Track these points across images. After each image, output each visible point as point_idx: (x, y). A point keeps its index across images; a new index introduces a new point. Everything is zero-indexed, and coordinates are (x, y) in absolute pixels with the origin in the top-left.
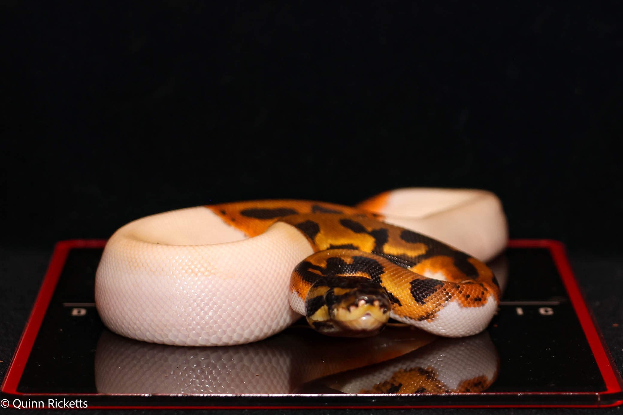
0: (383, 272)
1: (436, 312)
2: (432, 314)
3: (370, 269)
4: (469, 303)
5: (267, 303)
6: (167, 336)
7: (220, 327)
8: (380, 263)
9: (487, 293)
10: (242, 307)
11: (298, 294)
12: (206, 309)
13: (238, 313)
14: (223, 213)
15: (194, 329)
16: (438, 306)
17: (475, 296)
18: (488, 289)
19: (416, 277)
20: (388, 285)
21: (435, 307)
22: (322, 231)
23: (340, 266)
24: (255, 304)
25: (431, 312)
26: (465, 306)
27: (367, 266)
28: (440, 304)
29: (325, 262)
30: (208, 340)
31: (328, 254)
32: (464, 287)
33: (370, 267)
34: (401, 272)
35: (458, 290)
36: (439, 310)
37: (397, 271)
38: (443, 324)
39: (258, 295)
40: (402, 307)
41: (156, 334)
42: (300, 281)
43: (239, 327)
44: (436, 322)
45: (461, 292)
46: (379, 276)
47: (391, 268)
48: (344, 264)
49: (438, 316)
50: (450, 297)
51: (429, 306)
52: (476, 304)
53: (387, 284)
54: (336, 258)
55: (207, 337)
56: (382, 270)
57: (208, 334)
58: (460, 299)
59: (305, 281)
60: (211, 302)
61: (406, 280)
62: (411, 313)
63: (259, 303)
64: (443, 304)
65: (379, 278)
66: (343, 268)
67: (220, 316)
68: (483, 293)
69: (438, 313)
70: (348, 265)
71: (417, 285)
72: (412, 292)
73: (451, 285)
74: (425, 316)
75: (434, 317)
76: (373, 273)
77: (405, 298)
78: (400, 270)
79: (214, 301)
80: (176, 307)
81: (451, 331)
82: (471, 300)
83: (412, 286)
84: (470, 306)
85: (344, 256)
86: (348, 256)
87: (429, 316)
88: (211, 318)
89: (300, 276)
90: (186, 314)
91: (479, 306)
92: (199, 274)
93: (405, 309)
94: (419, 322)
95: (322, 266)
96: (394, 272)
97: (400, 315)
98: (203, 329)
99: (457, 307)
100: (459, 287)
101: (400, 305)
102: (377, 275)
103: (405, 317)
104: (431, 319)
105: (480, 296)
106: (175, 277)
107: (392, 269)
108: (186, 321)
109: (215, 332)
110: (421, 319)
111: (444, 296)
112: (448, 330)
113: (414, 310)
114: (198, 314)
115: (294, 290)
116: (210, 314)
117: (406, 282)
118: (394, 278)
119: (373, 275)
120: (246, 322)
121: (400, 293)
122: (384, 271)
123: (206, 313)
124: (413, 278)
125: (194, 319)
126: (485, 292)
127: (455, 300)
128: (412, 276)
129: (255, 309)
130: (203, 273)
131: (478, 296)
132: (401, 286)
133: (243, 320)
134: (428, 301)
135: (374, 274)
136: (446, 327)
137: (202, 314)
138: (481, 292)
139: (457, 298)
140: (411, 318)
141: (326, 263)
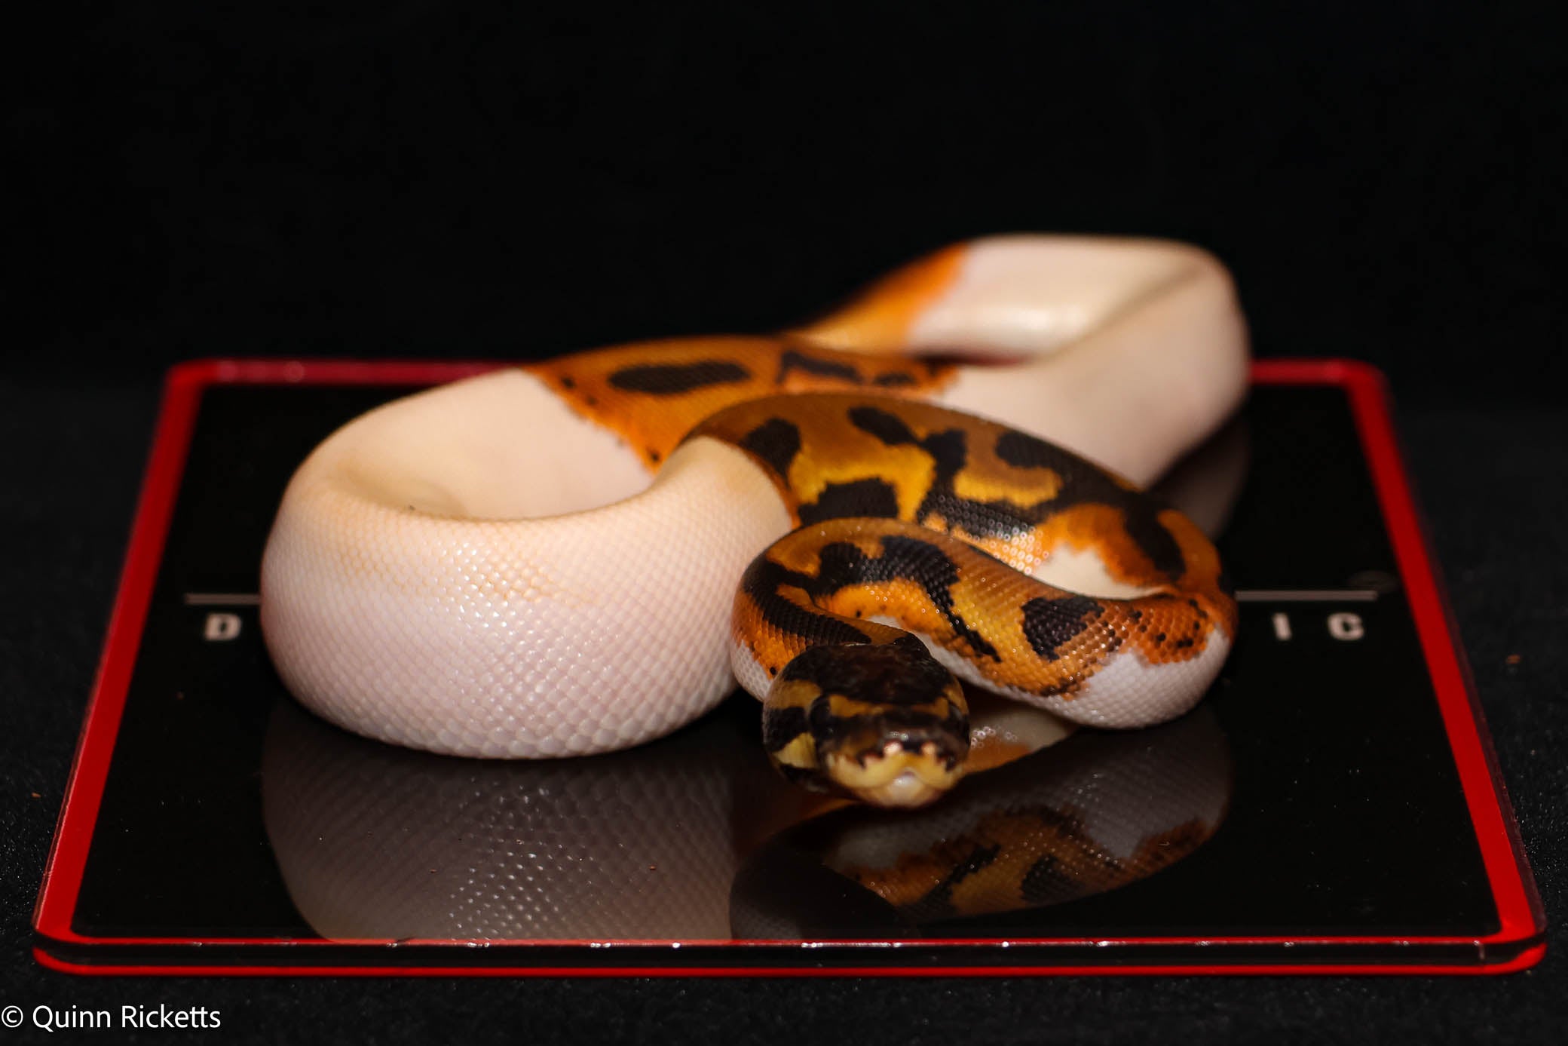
0: (955, 579)
1: (1083, 678)
2: (1074, 682)
3: (923, 570)
4: (1163, 654)
5: (675, 657)
6: (433, 735)
7: (562, 717)
8: (948, 554)
9: (1206, 624)
10: (616, 670)
11: (753, 653)
12: (528, 678)
13: (605, 685)
14: (566, 385)
15: (498, 722)
16: (1090, 665)
17: (1179, 636)
18: (1210, 611)
19: (1036, 591)
20: (969, 611)
21: (1081, 666)
22: (806, 447)
23: (851, 565)
24: (646, 661)
25: (1071, 678)
26: (1155, 662)
27: (918, 563)
28: (1094, 661)
29: (816, 558)
30: (533, 748)
31: (823, 533)
32: (1151, 615)
33: (922, 564)
34: (1000, 578)
35: (1138, 622)
36: (1091, 674)
37: (990, 577)
38: (1101, 704)
39: (654, 639)
40: (1003, 665)
41: (408, 731)
42: (758, 622)
43: (607, 716)
44: (1084, 700)
45: (1143, 629)
46: (947, 588)
47: (974, 567)
48: (862, 557)
49: (1089, 686)
50: (1118, 642)
51: (1067, 663)
52: (1179, 654)
53: (966, 608)
54: (843, 545)
55: (530, 741)
56: (953, 573)
57: (533, 733)
58: (1142, 645)
59: (769, 623)
60: (541, 661)
61: (1012, 599)
62: (1022, 679)
63: (655, 659)
64: (1100, 659)
65: (947, 593)
66: (859, 569)
67: (562, 694)
68: (1197, 626)
69: (1090, 680)
70: (871, 562)
71: (1038, 613)
72: (1025, 631)
73: (1120, 612)
74: (1058, 686)
75: (1079, 689)
76: (931, 580)
77: (1008, 643)
78: (996, 574)
79: (548, 658)
80: (457, 672)
81: (1121, 717)
82: (1169, 646)
83: (1027, 617)
84: (1166, 662)
85: (861, 536)
86: (870, 537)
87: (1068, 687)
88: (540, 697)
89: (756, 609)
90: (480, 690)
91: (1187, 659)
92: (512, 594)
93: (1010, 669)
94: (1041, 699)
95: (809, 573)
96: (984, 580)
97: (996, 681)
98: (520, 721)
99: (1136, 665)
100: (1139, 615)
101: (998, 660)
102: (942, 585)
103: (1010, 686)
104: (1073, 693)
105: (1190, 634)
106: (453, 599)
107: (978, 571)
108: (479, 705)
109: (550, 730)
110: (1047, 692)
111: (1104, 639)
112: (1113, 716)
113: (1032, 673)
114: (509, 689)
115: (742, 641)
116: (538, 689)
117: (1013, 605)
118: (982, 593)
119: (931, 585)
120: (624, 703)
121: (996, 632)
122: (958, 575)
123: (529, 687)
124: (1028, 596)
125: (498, 701)
126: (1202, 622)
127: (1130, 649)
128: (1026, 591)
129: (645, 673)
130: (520, 593)
131: (1184, 635)
132: (999, 614)
133: (618, 699)
134: (1066, 653)
135: (933, 583)
136: (1107, 710)
137: (519, 689)
138: (1191, 625)
139: (1135, 644)
140: (1023, 690)
141: (820, 561)
